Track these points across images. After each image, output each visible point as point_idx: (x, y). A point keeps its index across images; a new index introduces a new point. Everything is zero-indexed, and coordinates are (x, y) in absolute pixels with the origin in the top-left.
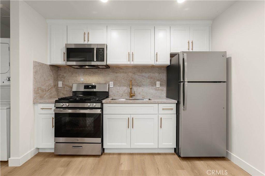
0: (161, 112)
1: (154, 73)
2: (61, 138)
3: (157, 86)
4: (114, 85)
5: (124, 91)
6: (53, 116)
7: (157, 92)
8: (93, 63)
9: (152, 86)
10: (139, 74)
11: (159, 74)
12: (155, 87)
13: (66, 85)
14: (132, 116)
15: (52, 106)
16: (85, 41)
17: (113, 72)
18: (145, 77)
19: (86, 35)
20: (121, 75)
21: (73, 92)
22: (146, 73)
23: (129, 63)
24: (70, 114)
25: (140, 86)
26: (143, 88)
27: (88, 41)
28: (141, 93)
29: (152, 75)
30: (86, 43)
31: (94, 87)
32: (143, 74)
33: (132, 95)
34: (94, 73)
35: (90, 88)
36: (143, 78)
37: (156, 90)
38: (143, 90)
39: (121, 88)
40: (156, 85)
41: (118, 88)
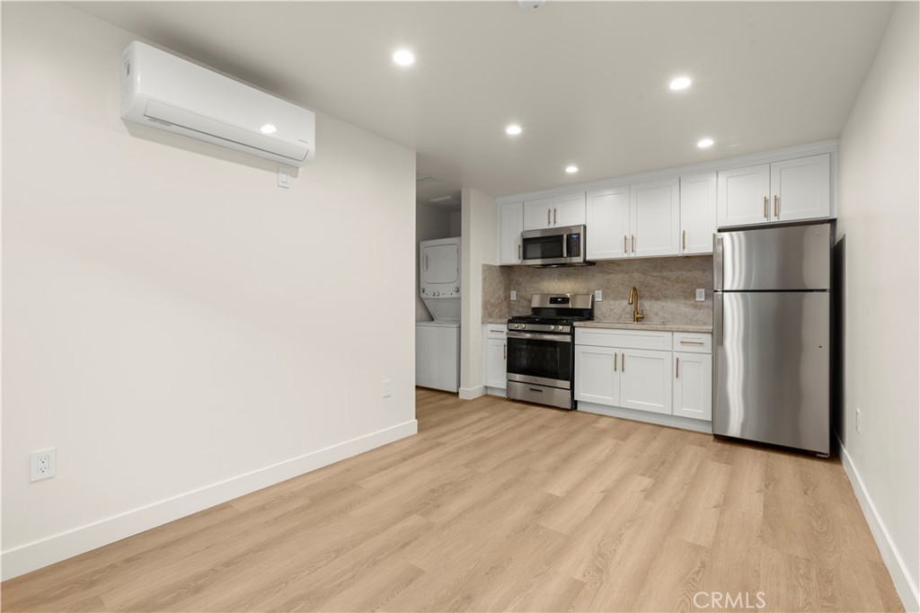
0: (678, 347)
1: (690, 270)
2: (518, 375)
3: (697, 299)
4: (604, 296)
5: (624, 310)
6: (506, 342)
7: (697, 311)
8: (562, 261)
9: (686, 298)
10: (655, 274)
11: (704, 272)
12: (692, 302)
13: (522, 297)
14: (623, 351)
15: (504, 328)
16: (549, 223)
17: (603, 272)
18: (669, 280)
19: (552, 213)
20: (617, 278)
21: (533, 309)
22: (671, 271)
23: (625, 256)
24: (529, 341)
25: (657, 299)
26: (664, 304)
27: (555, 222)
28: (660, 314)
29: (685, 274)
30: (552, 226)
31: (566, 300)
32: (665, 274)
33: (639, 318)
34: (568, 276)
35: (560, 302)
36: (665, 281)
37: (695, 307)
38: (663, 307)
39: (617, 303)
40: (694, 296)
41: (612, 302)
